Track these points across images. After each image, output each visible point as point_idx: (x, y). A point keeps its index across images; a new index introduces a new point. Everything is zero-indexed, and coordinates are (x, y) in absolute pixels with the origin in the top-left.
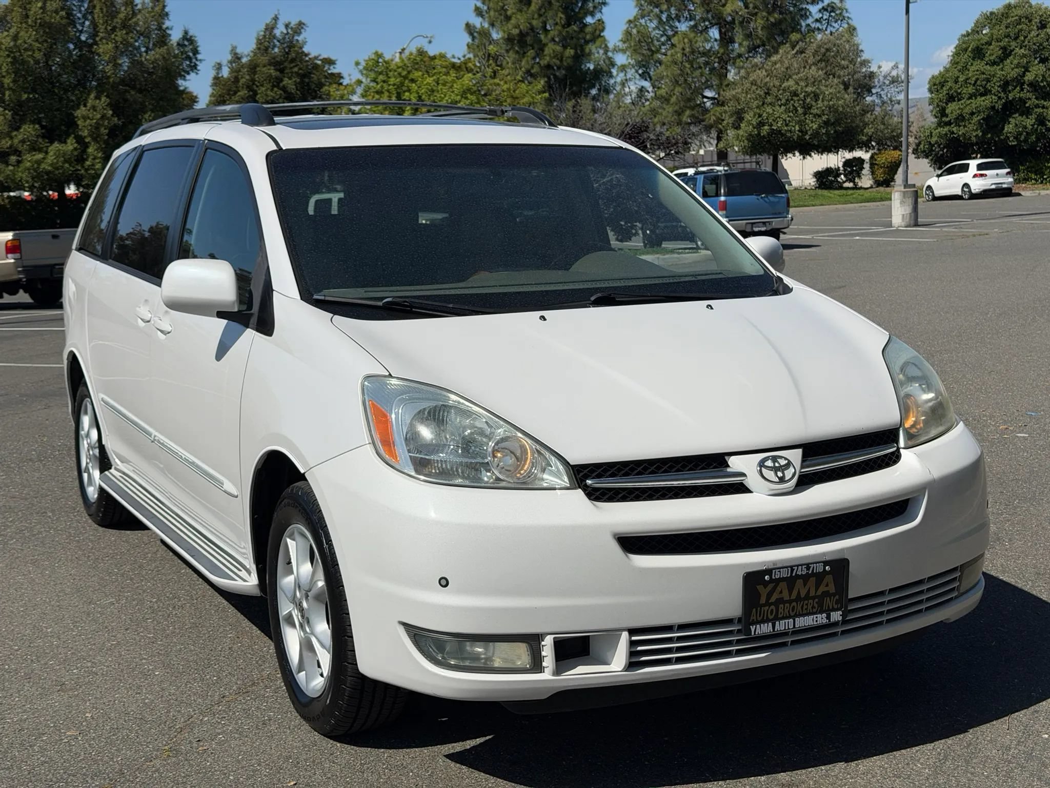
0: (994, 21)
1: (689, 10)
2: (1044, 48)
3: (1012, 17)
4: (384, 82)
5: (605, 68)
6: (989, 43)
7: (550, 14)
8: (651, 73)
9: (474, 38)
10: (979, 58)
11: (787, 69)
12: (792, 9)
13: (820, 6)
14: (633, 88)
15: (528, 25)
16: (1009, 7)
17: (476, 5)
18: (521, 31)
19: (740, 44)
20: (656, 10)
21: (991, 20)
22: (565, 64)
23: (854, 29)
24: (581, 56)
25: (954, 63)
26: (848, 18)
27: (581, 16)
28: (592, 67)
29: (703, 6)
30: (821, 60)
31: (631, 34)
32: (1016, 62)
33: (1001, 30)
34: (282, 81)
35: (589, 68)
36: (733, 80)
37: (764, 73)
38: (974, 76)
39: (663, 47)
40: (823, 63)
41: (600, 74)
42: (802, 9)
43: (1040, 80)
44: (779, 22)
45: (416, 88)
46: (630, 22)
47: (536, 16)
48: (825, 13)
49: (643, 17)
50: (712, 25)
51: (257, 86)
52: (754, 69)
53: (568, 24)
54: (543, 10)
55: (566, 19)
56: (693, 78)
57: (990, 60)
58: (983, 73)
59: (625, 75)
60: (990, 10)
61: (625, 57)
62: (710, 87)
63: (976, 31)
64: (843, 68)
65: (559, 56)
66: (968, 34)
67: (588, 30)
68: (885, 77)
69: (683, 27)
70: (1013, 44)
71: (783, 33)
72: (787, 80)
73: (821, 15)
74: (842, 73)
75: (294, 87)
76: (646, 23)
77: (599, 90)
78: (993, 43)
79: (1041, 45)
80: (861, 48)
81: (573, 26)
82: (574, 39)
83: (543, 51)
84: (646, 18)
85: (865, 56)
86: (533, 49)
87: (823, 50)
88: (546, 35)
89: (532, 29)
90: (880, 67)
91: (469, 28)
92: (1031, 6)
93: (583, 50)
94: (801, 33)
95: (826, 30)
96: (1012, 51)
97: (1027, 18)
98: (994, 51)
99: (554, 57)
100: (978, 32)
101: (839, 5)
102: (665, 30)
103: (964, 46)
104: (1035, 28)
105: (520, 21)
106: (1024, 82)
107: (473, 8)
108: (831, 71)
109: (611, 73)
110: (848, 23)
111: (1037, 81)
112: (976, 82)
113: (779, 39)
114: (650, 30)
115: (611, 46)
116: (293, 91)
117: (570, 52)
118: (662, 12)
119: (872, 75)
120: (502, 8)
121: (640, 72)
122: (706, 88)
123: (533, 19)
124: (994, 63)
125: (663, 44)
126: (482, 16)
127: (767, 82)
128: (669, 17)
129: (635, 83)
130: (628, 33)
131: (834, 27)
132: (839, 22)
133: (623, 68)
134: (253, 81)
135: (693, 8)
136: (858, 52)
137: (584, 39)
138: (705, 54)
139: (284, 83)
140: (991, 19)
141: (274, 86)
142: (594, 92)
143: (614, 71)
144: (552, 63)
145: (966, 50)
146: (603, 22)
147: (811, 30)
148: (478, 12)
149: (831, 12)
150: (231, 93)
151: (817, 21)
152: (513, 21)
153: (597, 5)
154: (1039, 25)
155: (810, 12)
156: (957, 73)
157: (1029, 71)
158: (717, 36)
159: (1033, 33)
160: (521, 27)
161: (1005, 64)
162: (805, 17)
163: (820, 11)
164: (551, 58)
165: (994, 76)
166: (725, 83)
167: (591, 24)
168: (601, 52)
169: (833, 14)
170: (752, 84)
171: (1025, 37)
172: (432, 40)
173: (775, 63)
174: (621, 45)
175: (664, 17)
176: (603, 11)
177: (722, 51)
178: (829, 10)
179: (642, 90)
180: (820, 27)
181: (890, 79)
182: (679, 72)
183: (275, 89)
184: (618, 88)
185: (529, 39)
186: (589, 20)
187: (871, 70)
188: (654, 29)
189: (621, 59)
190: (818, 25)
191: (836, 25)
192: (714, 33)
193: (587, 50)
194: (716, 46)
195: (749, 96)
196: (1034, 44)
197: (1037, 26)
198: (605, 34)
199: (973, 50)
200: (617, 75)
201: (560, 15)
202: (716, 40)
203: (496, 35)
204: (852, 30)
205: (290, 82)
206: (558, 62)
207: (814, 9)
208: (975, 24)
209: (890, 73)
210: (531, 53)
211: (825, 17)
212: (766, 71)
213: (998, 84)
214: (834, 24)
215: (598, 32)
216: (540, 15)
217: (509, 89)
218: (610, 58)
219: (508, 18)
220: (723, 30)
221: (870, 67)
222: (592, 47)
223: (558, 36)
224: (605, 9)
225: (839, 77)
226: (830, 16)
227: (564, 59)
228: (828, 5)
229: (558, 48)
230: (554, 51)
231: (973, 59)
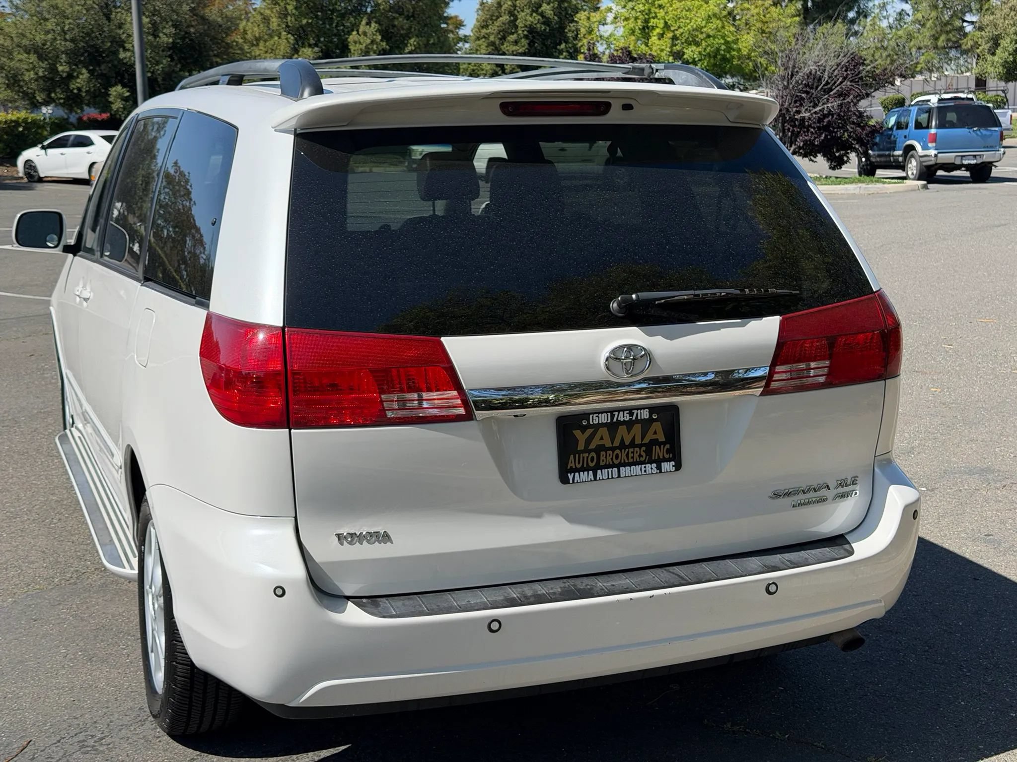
14: (892, 11)
34: (541, 6)
51: (518, 12)
62: (972, 11)
75: (552, 12)
77: (858, 13)
116: (551, 17)
122: (967, 12)
129: (893, 7)
134: (515, 6)
139: (543, 8)
141: (533, 11)
142: (851, 15)
150: (494, 18)
166: (986, 7)
170: (1011, 9)
179: (901, 13)
183: (534, 14)
184: (876, 11)
195: (1007, 22)
205: (548, 7)
217: (758, 14)
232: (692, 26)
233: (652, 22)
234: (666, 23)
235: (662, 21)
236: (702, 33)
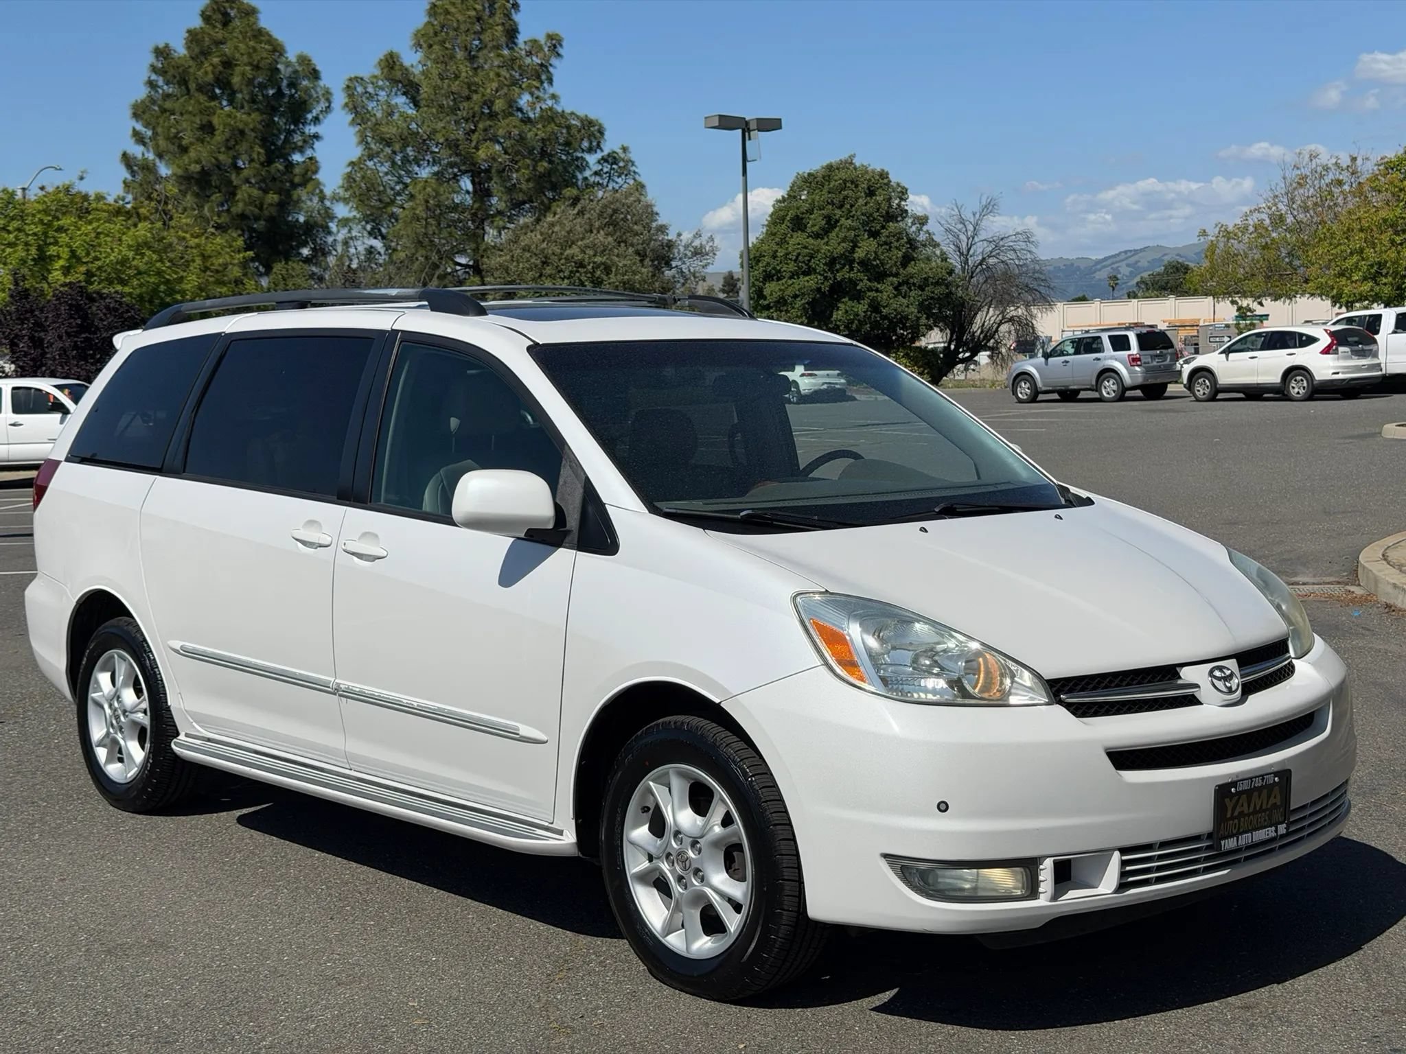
0: (813, 185)
1: (432, 152)
2: (874, 219)
3: (836, 181)
4: (19, 230)
5: (319, 219)
6: (810, 212)
7: (243, 147)
8: (384, 230)
9: (133, 173)
10: (800, 229)
11: (568, 233)
12: (564, 157)
13: (599, 155)
14: (361, 249)
15: (213, 160)
16: (830, 168)
17: (134, 129)
18: (203, 167)
19: (500, 199)
20: (388, 150)
21: (810, 183)
22: (266, 213)
23: (643, 186)
24: (287, 203)
25: (771, 234)
26: (635, 172)
27: (287, 151)
28: (302, 219)
29: (450, 148)
30: (608, 224)
31: (355, 181)
32: (842, 235)
33: (822, 196)
35: (297, 220)
36: (493, 244)
37: (539, 236)
38: (794, 251)
39: (398, 198)
40: (611, 227)
41: (313, 230)
42: (577, 158)
43: (872, 258)
44: (549, 173)
45: (67, 239)
46: (352, 164)
47: (223, 149)
48: (605, 164)
49: (371, 158)
50: (464, 172)
52: (524, 231)
53: (269, 162)
54: (232, 142)
55: (266, 155)
56: (440, 238)
57: (813, 232)
58: (806, 247)
59: (350, 232)
60: (808, 171)
61: (348, 208)
62: (462, 252)
63: (792, 196)
64: (637, 234)
65: (257, 203)
66: (784, 200)
67: (297, 170)
68: (686, 247)
69: (425, 172)
70: (838, 212)
71: (554, 188)
72: (570, 247)
73: (600, 167)
74: (635, 241)
76: (375, 165)
77: (314, 250)
78: (815, 211)
79: (871, 215)
80: (655, 209)
81: (277, 165)
82: (278, 183)
83: (234, 194)
84: (375, 160)
85: (661, 220)
86: (220, 192)
87: (610, 211)
88: (238, 174)
89: (219, 166)
90: (679, 235)
91: (127, 159)
92: (855, 168)
93: (289, 196)
94: (578, 189)
95: (607, 186)
96: (837, 221)
97: (852, 182)
98: (816, 222)
99: (251, 204)
100: (795, 197)
101: (622, 155)
102: (400, 177)
103: (782, 213)
104: (863, 194)
105: (201, 155)
106: (854, 260)
107: (130, 132)
108: (621, 237)
109: (328, 227)
110: (634, 179)
111: (869, 259)
112: (797, 257)
113: (550, 195)
114: (381, 174)
115: (328, 192)
117: (273, 198)
118: (394, 152)
119: (670, 245)
120: (175, 137)
121: (369, 227)
122: (457, 253)
123: (219, 152)
124: (817, 236)
125: (399, 194)
126: (144, 144)
127: (544, 249)
128: (406, 160)
129: (364, 243)
130: (349, 178)
131: (617, 183)
132: (623, 177)
133: (345, 222)
135: (437, 150)
136: (653, 215)
137: (292, 182)
138: (455, 208)
140: (809, 181)
142: (305, 252)
143: (333, 226)
144: (247, 212)
145: (783, 219)
146: (317, 162)
147: (589, 186)
148: (139, 138)
149: (612, 164)
151: (596, 173)
152: (192, 154)
153: (307, 139)
154: (867, 191)
155: (587, 163)
156: (775, 247)
157: (859, 247)
158: (470, 187)
159: (861, 202)
160: (204, 163)
161: (830, 237)
162: (581, 169)
163: (599, 162)
164: (246, 204)
165: (818, 251)
166: (483, 247)
167: (298, 164)
168: (316, 199)
169: (614, 166)
170: (524, 250)
171: (852, 206)
172: (85, 176)
173: (552, 225)
174: (341, 192)
175: (398, 158)
176: (315, 146)
177: (476, 205)
178: (610, 161)
179: (371, 251)
180: (601, 182)
181: (692, 250)
182: (423, 230)
184: (339, 249)
185: (215, 180)
186: (297, 157)
187: (670, 238)
188: (386, 174)
189: (341, 211)
190: (597, 179)
191: (619, 180)
192: (466, 184)
193: (295, 197)
194: (469, 200)
195: (521, 265)
196: (862, 214)
197: (865, 193)
198: (320, 176)
199: (792, 219)
200: (338, 231)
201: (257, 149)
202: (468, 192)
203: (164, 170)
204: (640, 187)
206: (256, 211)
207: (592, 159)
208: (791, 187)
209: (692, 242)
210: (217, 197)
211: (605, 170)
212: (542, 234)
213: (824, 261)
214: (616, 179)
215: (309, 173)
216: (229, 148)
218: (327, 209)
219: (184, 150)
220: (477, 180)
221: (667, 235)
222: (301, 193)
223: (254, 176)
224: (317, 145)
225: (632, 245)
226: (611, 169)
227: (265, 206)
228: (609, 155)
229: (256, 192)
230: (250, 196)
231: (793, 231)
232: (115, 257)
233: (52, 250)
234: (73, 252)
235: (67, 250)
236: (130, 268)
